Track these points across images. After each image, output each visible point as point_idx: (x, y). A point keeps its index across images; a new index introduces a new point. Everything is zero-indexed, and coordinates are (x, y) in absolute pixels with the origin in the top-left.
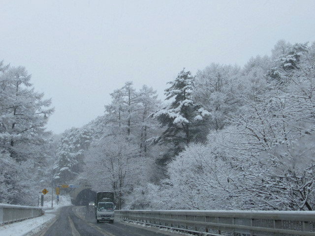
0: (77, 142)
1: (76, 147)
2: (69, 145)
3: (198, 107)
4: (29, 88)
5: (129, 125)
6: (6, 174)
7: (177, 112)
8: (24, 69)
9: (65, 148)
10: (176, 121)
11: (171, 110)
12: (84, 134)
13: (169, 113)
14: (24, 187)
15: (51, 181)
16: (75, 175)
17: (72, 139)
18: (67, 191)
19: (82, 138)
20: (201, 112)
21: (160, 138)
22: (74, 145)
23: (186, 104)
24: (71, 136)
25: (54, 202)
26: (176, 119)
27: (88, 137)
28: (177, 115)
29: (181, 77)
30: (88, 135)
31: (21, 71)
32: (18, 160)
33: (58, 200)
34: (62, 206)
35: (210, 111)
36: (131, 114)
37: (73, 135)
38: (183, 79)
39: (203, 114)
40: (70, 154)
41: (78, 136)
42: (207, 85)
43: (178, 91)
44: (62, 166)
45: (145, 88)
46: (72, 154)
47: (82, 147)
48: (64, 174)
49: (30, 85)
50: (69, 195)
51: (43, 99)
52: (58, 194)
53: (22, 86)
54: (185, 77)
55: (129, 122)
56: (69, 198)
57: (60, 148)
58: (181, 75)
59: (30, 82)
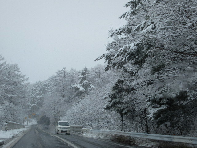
0: (41, 90)
1: (40, 93)
2: (36, 92)
3: (90, 84)
4: (19, 73)
5: (64, 87)
6: (11, 111)
7: (81, 86)
8: (17, 65)
9: (34, 94)
10: (80, 90)
11: (79, 85)
12: (44, 86)
13: (78, 86)
14: (18, 116)
15: (26, 111)
16: (39, 108)
17: (38, 88)
18: (35, 116)
19: (43, 88)
20: (91, 86)
21: (74, 96)
22: (39, 92)
23: (85, 83)
24: (37, 87)
25: (28, 122)
26: (80, 89)
27: (47, 88)
28: (81, 87)
29: (84, 70)
30: (47, 87)
31: (16, 66)
32: (15, 106)
33: (30, 121)
34: (32, 124)
35: (94, 86)
36: (65, 83)
37: (38, 86)
38: (85, 71)
39: (92, 87)
40: (37, 96)
41: (41, 87)
42: (94, 75)
43: (83, 76)
44: (33, 103)
45: (72, 69)
46: (38, 97)
47: (43, 93)
48: (33, 108)
49: (20, 72)
50: (36, 119)
51: (25, 78)
52: (30, 118)
53: (16, 72)
54: (86, 70)
55: (64, 86)
56: (36, 120)
57: (31, 93)
58: (84, 69)
59: (19, 71)
